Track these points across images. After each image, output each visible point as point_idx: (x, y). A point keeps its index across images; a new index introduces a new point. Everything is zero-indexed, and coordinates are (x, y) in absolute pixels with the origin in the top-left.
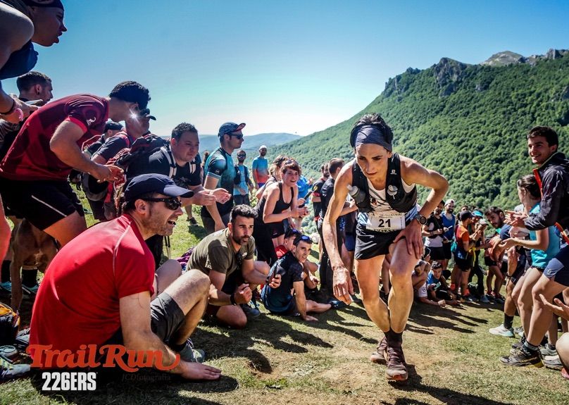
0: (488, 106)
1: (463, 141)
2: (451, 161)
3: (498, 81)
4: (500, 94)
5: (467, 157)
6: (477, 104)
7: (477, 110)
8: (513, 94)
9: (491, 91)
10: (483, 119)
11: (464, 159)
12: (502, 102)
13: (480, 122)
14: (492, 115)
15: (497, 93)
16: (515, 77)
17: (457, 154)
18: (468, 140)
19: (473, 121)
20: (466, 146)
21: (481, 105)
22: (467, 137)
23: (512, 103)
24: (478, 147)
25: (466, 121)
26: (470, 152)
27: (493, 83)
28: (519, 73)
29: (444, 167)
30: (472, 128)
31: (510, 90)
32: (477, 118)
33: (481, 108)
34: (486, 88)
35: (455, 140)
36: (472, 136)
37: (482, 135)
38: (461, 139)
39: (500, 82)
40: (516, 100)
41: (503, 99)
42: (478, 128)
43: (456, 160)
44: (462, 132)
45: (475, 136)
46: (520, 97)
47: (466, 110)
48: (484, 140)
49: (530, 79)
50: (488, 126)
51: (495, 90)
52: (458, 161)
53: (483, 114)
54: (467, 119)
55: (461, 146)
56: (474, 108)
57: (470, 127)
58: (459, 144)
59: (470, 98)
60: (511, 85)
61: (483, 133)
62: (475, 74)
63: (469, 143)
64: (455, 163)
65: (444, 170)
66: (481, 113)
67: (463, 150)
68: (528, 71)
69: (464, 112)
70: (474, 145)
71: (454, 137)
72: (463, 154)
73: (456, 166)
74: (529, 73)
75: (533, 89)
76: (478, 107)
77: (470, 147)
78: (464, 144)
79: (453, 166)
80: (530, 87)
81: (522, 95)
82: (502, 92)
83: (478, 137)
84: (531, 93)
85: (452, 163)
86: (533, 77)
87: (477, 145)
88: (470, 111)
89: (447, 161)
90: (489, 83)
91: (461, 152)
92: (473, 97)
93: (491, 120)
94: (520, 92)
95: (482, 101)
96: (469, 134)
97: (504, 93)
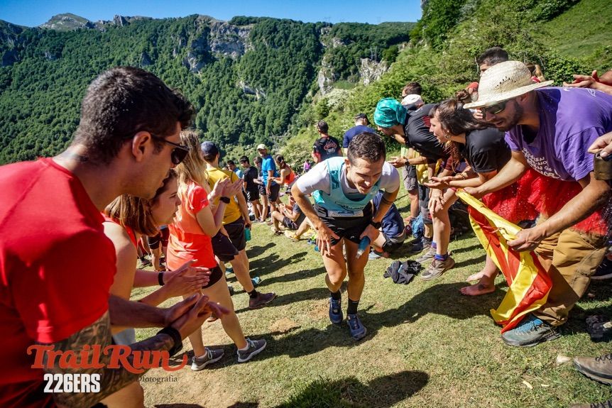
0: (69, 77)
1: (53, 117)
2: (46, 140)
3: (70, 48)
4: (77, 62)
5: (65, 133)
6: (55, 75)
7: (57, 81)
8: (92, 62)
9: (66, 60)
10: (69, 91)
11: (62, 136)
12: (83, 72)
13: (66, 95)
14: (76, 86)
15: (74, 62)
16: (88, 43)
17: (51, 133)
18: (59, 116)
19: (57, 95)
20: (60, 122)
21: (59, 76)
22: (57, 113)
23: (94, 71)
24: (74, 122)
25: (48, 95)
26: (66, 127)
27: (66, 49)
28: (91, 39)
29: (40, 149)
30: (58, 101)
31: (88, 58)
32: (61, 90)
33: (61, 78)
34: (59, 56)
35: (43, 117)
36: (62, 110)
37: (73, 108)
38: (49, 115)
39: (73, 49)
40: (98, 68)
41: (83, 68)
42: (66, 101)
43: (52, 139)
44: (47, 108)
45: (65, 111)
46: (100, 65)
47: (43, 83)
48: (78, 113)
49: (105, 46)
50: (77, 98)
51: (70, 58)
52: (55, 139)
53: (66, 86)
54: (48, 92)
55: (52, 123)
56: (53, 79)
57: (56, 101)
58: (49, 121)
59: (41, 68)
60: (87, 53)
61: (74, 106)
62: (37, 39)
63: (61, 118)
64: (53, 142)
65: (43, 152)
66: (63, 85)
67: (57, 127)
68: (100, 37)
69: (42, 84)
70: (68, 119)
71: (40, 114)
72: (59, 131)
73: (55, 145)
74: (102, 40)
75: (111, 57)
76: (57, 78)
77: (64, 122)
78: (55, 121)
79: (51, 145)
80: (107, 54)
81: (102, 63)
82: (80, 60)
83: (69, 111)
84: (111, 61)
85: (49, 143)
86: (106, 44)
87: (72, 120)
88: (49, 82)
89: (42, 142)
90: (61, 50)
91: (55, 129)
92: (45, 67)
93: (76, 92)
94: (99, 59)
95: (59, 72)
96: (57, 109)
97: (82, 61)
